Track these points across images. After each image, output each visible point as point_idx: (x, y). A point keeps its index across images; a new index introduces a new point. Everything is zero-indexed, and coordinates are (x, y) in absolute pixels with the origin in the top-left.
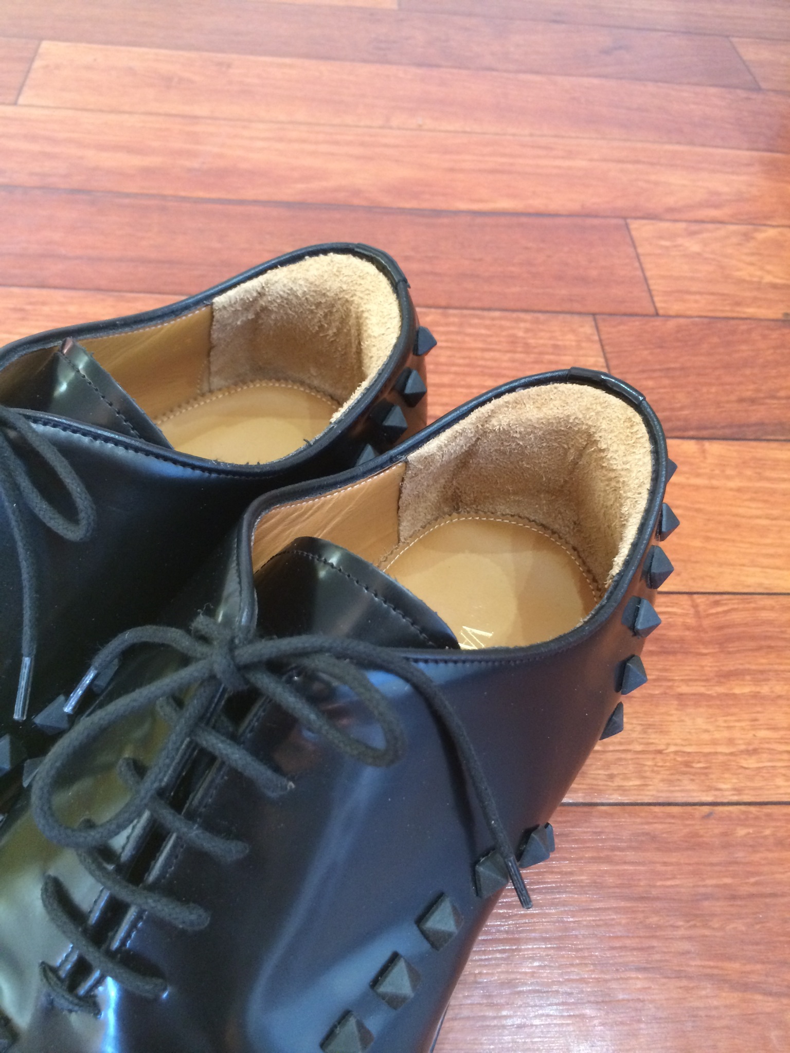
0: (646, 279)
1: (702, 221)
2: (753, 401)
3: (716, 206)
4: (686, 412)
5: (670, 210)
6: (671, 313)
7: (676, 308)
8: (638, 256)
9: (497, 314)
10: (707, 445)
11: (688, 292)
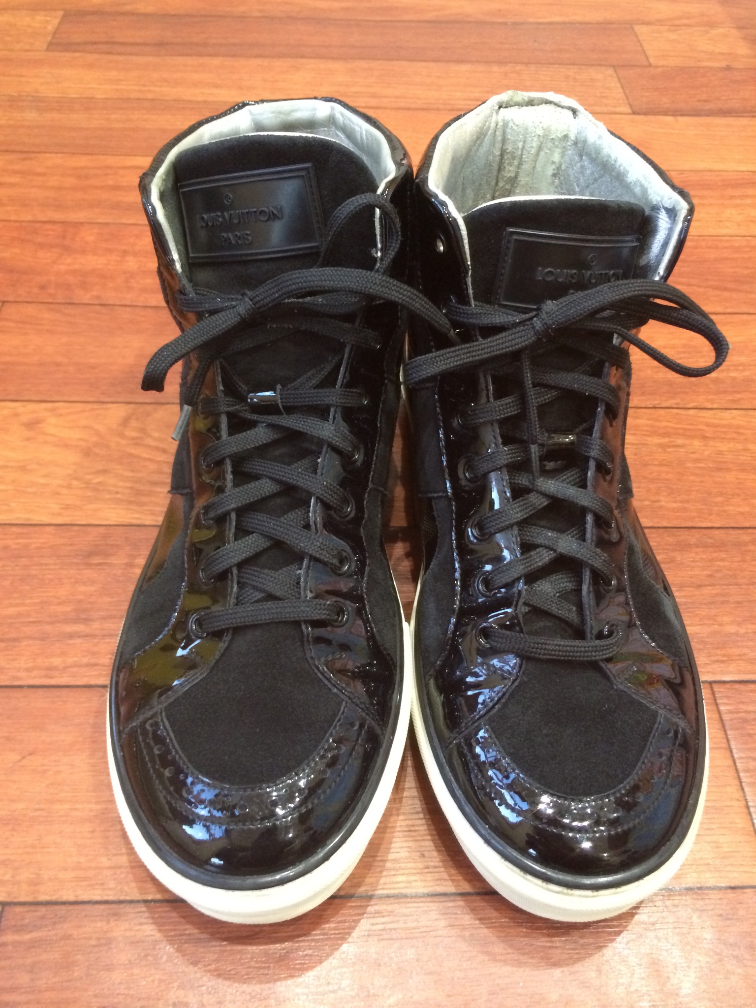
0: (643, 50)
1: (679, 26)
2: (705, 101)
3: (688, 18)
4: (667, 105)
5: (658, 21)
6: (659, 65)
7: (661, 63)
8: (639, 41)
9: (557, 66)
10: (679, 118)
11: (671, 56)
